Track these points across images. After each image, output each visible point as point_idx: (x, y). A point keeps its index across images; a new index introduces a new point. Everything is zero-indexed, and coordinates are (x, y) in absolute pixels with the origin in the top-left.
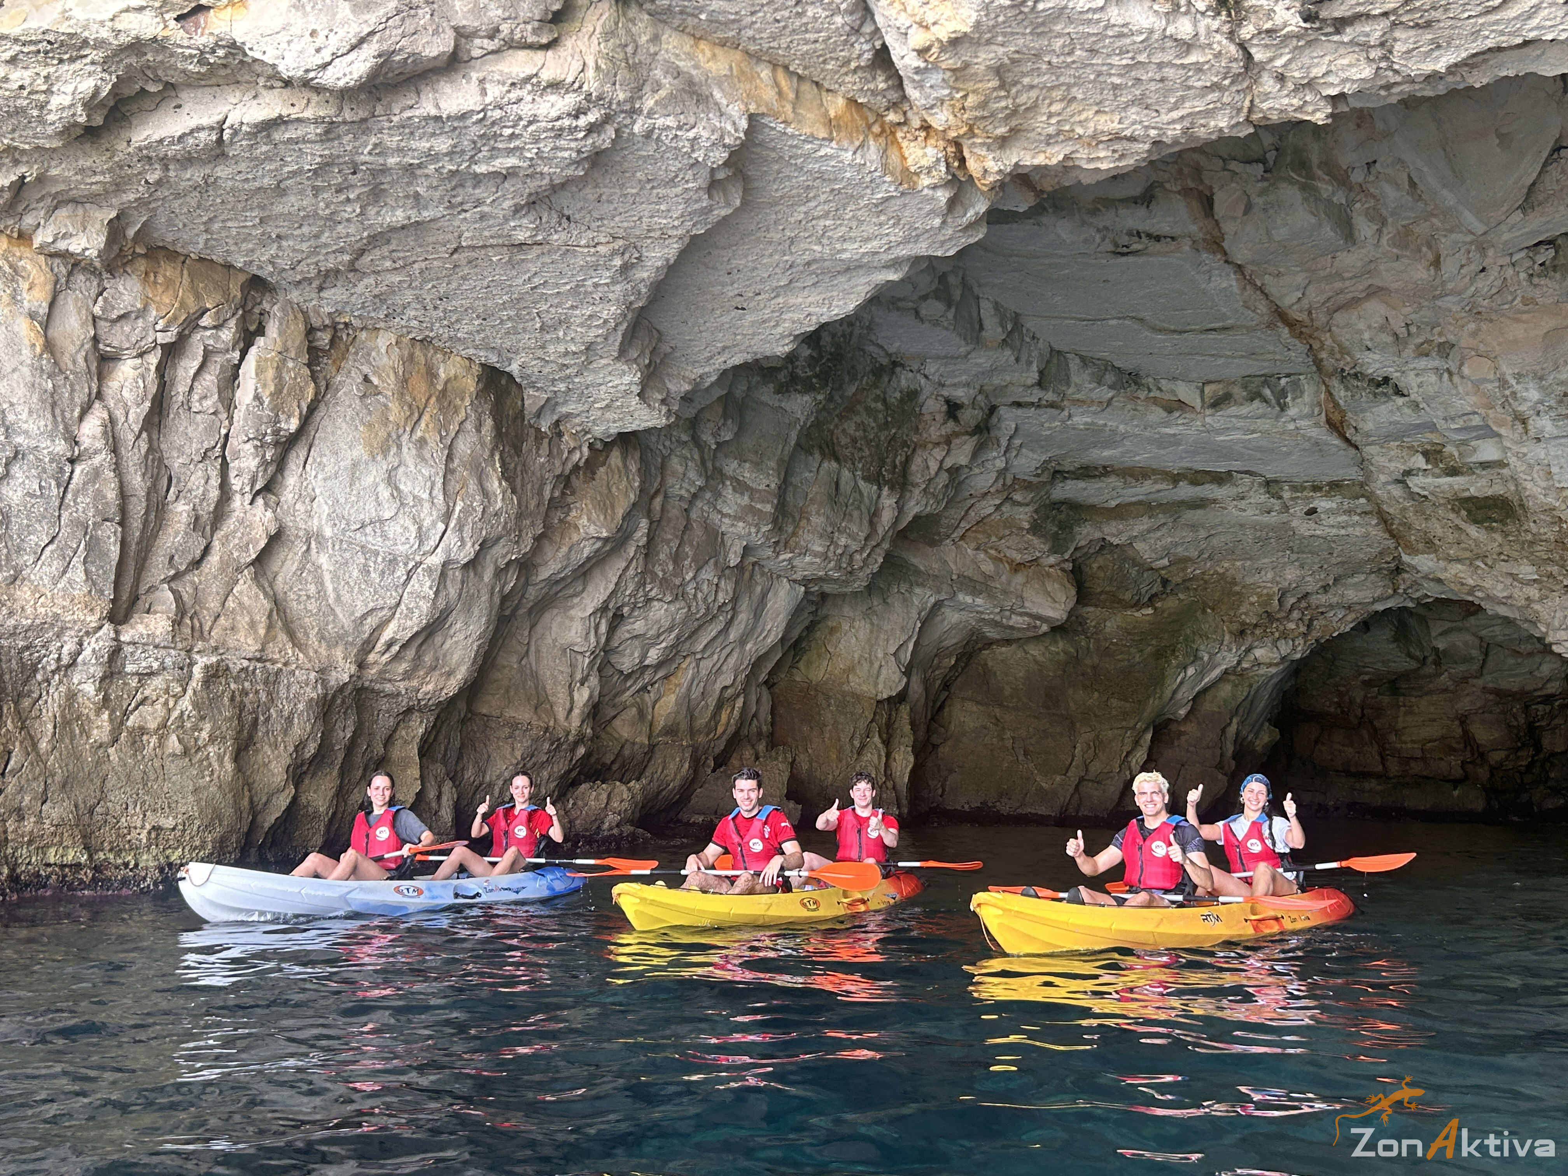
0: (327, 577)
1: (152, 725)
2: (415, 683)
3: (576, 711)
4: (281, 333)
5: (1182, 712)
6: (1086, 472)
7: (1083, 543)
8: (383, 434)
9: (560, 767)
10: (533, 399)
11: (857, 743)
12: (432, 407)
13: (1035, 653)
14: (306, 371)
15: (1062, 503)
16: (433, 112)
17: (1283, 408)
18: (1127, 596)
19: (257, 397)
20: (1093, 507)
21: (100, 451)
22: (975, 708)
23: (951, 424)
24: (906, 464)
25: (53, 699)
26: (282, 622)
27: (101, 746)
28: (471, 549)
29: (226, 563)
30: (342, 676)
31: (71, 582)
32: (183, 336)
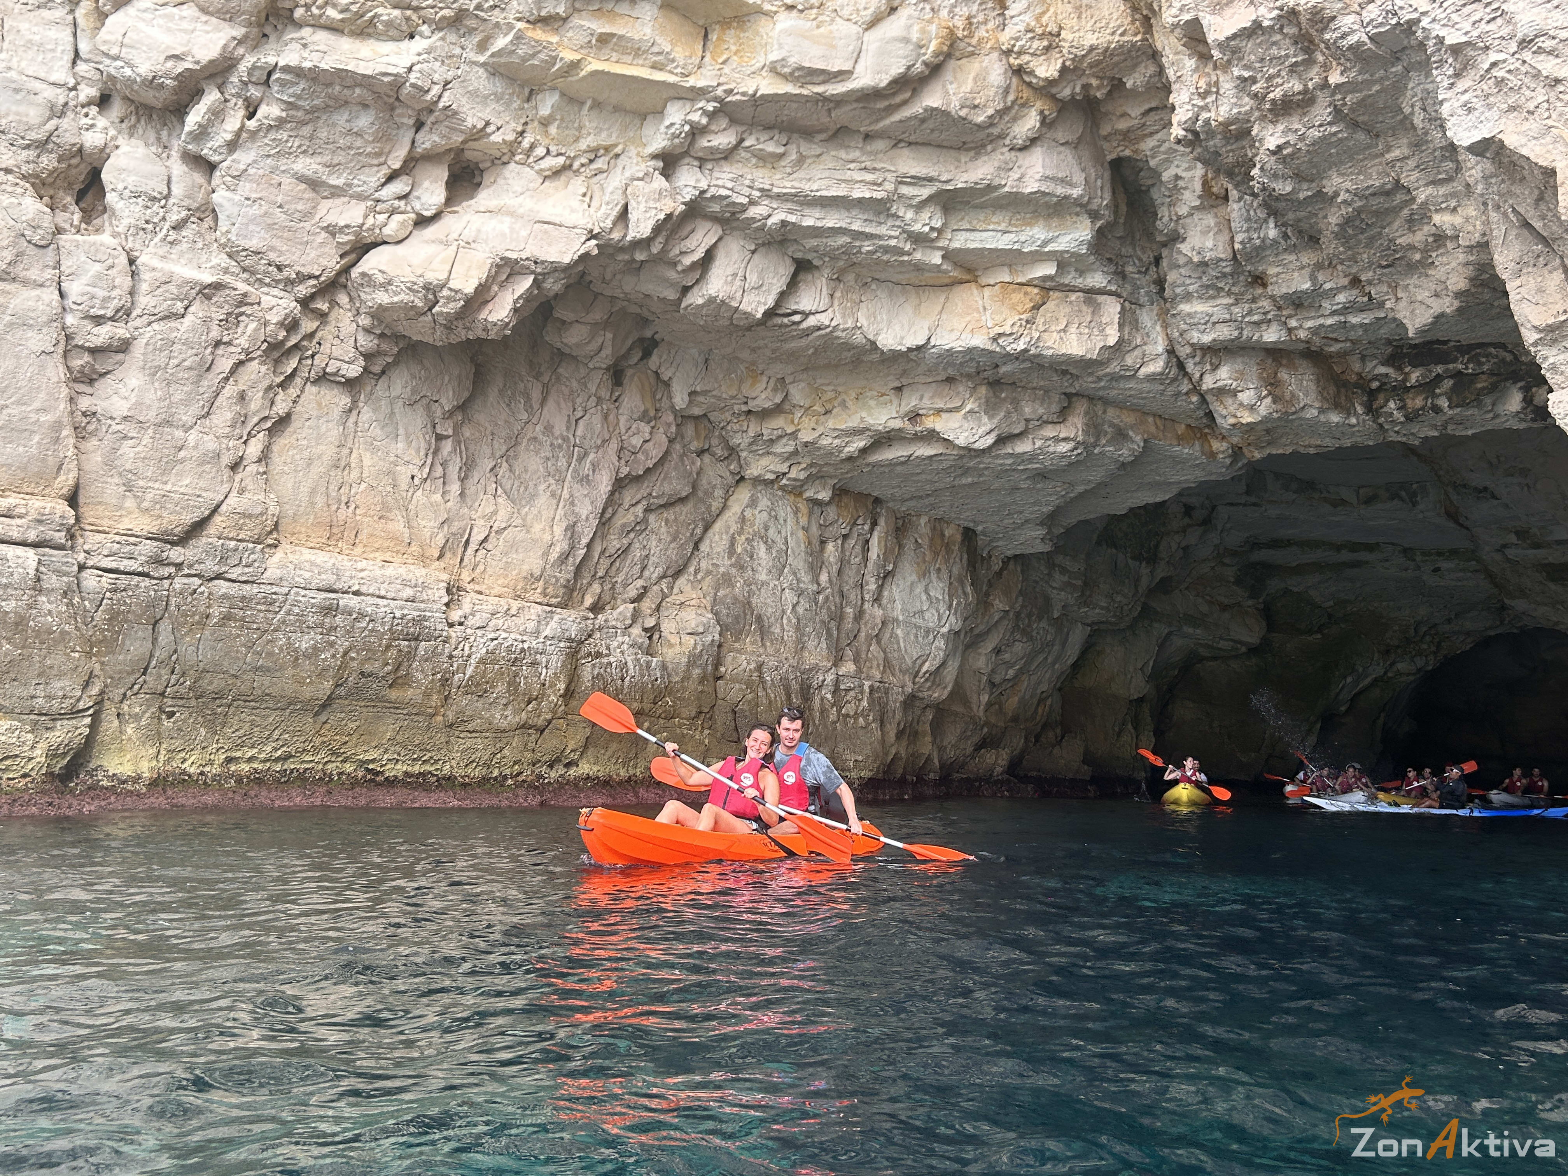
0: (901, 641)
1: (852, 713)
2: (931, 693)
3: (982, 707)
4: (886, 522)
5: (1343, 709)
6: (1275, 544)
7: (1273, 591)
8: (923, 568)
9: (976, 739)
10: (981, 540)
11: (1117, 728)
12: (943, 552)
13: (1235, 666)
14: (895, 541)
15: (1257, 564)
16: (1011, 451)
17: (1415, 504)
18: (1303, 626)
19: (878, 556)
20: (1280, 567)
21: (827, 588)
22: (1191, 705)
23: (1187, 520)
24: (1157, 546)
25: (817, 700)
26: (887, 664)
27: (834, 723)
28: (960, 623)
29: (867, 636)
30: (909, 689)
31: (822, 648)
32: (851, 529)
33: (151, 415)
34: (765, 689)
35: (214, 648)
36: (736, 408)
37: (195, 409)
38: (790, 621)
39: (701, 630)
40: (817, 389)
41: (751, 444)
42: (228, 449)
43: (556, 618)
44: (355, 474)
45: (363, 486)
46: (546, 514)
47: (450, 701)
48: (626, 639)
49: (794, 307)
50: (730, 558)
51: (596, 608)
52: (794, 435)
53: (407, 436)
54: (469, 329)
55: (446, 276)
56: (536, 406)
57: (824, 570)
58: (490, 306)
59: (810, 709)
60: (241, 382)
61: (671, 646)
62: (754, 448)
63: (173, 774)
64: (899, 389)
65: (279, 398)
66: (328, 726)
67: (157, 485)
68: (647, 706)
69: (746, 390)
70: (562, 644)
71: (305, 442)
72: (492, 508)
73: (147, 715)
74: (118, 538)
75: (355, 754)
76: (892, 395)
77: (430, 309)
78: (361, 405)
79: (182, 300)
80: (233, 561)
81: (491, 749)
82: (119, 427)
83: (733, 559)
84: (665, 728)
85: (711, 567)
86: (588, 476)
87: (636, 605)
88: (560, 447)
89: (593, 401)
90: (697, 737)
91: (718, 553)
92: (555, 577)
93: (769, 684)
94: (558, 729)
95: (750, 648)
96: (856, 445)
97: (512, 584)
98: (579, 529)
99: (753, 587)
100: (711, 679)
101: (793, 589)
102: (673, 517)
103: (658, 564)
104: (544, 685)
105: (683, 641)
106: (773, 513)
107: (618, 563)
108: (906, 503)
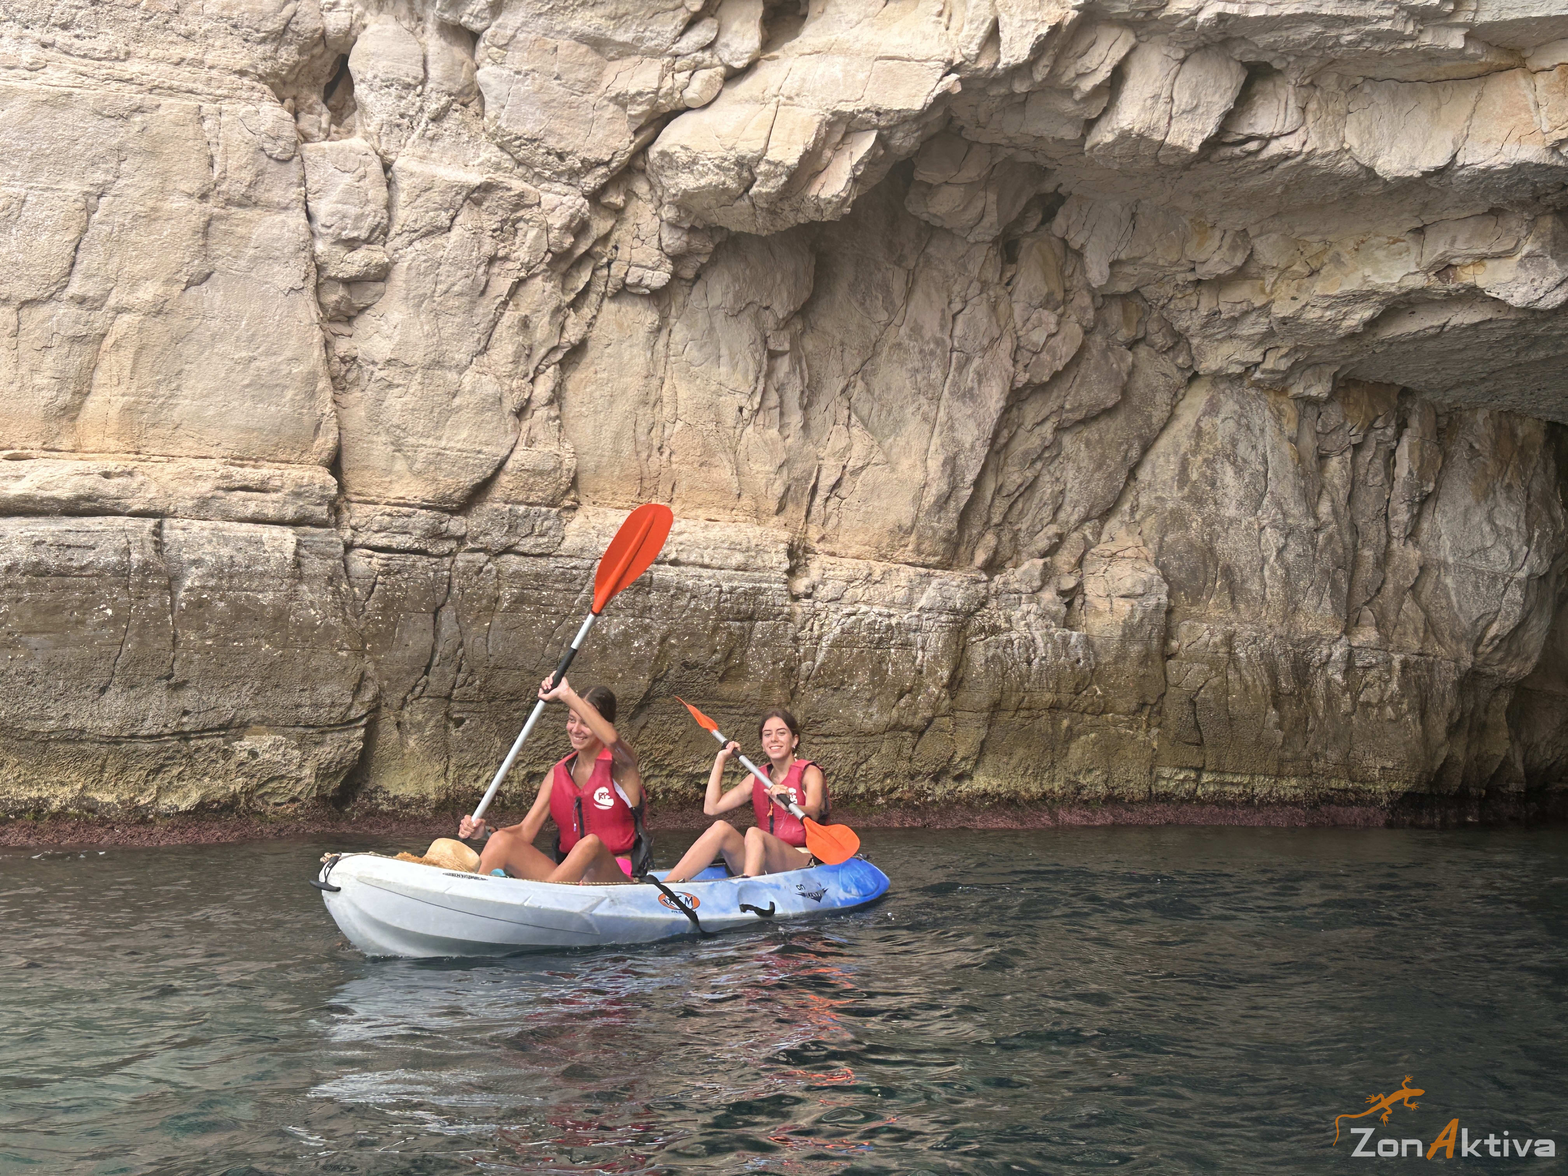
0: (1452, 593)
1: (1374, 701)
2: (1504, 667)
4: (1421, 423)
8: (1484, 485)
12: (1515, 461)
14: (1436, 448)
19: (1410, 472)
21: (1330, 523)
25: (1320, 685)
26: (1431, 628)
27: (1347, 715)
28: (1546, 564)
29: (1397, 589)
30: (1467, 662)
31: (1324, 609)
32: (1365, 436)
33: (417, 356)
34: (1238, 670)
35: (506, 639)
36: (1179, 277)
37: (470, 345)
38: (1273, 572)
39: (1139, 590)
40: (1297, 241)
41: (1204, 326)
42: (512, 391)
43: (935, 582)
44: (668, 411)
45: (679, 425)
46: (917, 445)
47: (798, 696)
48: (1034, 607)
49: (1248, 131)
50: (1181, 488)
51: (992, 566)
52: (1265, 309)
53: (732, 356)
54: (798, 210)
55: (762, 145)
56: (899, 302)
57: (1325, 497)
58: (822, 178)
59: (1310, 696)
60: (523, 305)
61: (1098, 614)
62: (1210, 331)
63: (465, 794)
64: (1419, 231)
65: (569, 322)
66: (647, 732)
67: (429, 442)
68: (1065, 696)
69: (1192, 252)
70: (943, 618)
71: (605, 375)
72: (844, 443)
73: (432, 723)
74: (388, 509)
75: (683, 767)
76: (1409, 241)
77: (747, 190)
78: (672, 321)
79: (447, 210)
80: (524, 530)
81: (853, 758)
82: (383, 374)
83: (1186, 490)
84: (1093, 727)
85: (1153, 503)
86: (972, 389)
87: (1048, 559)
88: (932, 353)
89: (976, 287)
90: (1140, 738)
91: (1164, 483)
92: (932, 528)
93: (1243, 663)
94: (942, 731)
95: (1215, 613)
96: (1358, 317)
97: (874, 540)
98: (963, 462)
99: (1217, 527)
100: (1158, 658)
101: (1277, 527)
102: (1097, 436)
103: (1077, 501)
104: (920, 672)
105: (1115, 606)
106: (1244, 421)
107: (1020, 505)
108: (1451, 393)
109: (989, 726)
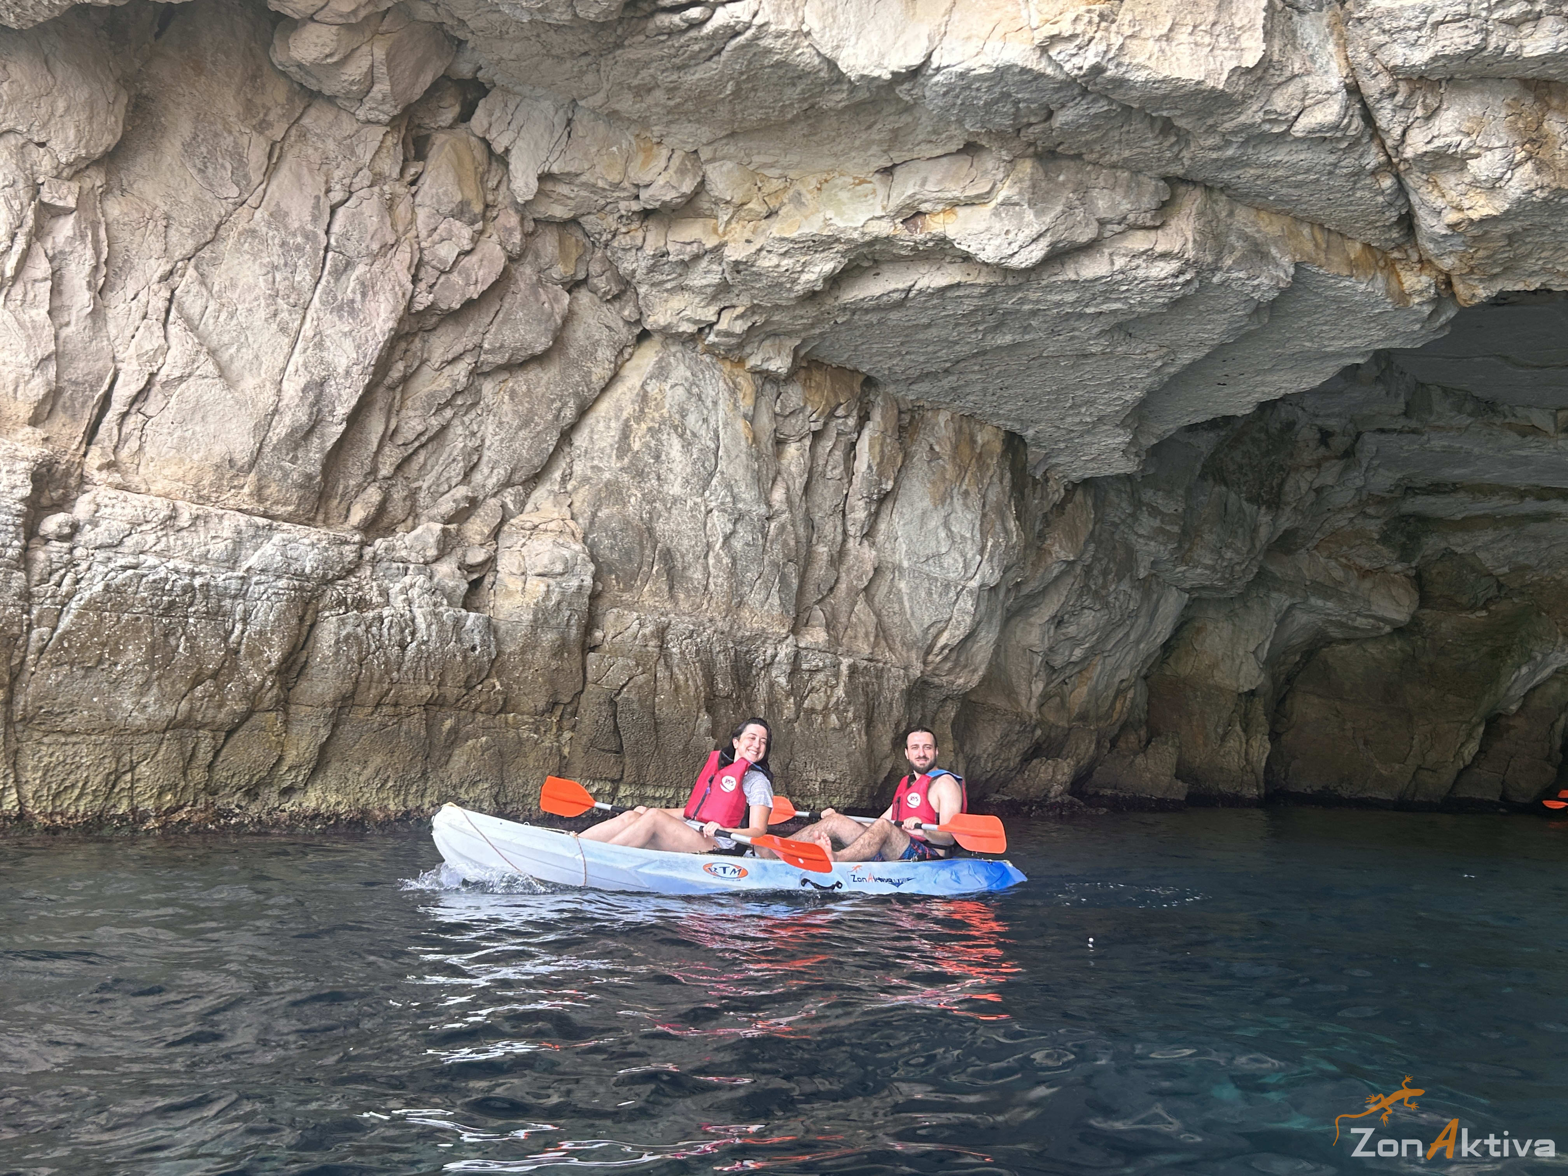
0: (906, 598)
1: (819, 707)
2: (952, 678)
3: (1034, 700)
4: (883, 417)
5: (1513, 708)
6: (1437, 489)
7: (1429, 552)
8: (942, 489)
9: (1024, 745)
10: (1034, 454)
11: (1220, 731)
12: (973, 468)
13: (1373, 651)
14: (897, 445)
15: (1411, 516)
16: (1074, 277)
18: (1464, 600)
19: (870, 467)
20: (1440, 521)
21: (783, 512)
22: (1316, 701)
23: (1322, 450)
24: (1281, 485)
25: (762, 688)
26: (882, 632)
27: (789, 721)
28: (997, 575)
29: (850, 589)
30: (916, 672)
31: (771, 605)
32: (825, 424)
34: (668, 667)
36: (623, 205)
38: (718, 559)
39: (559, 568)
40: (754, 173)
41: (651, 270)
43: (277, 538)
46: (270, 362)
48: (421, 578)
50: (620, 457)
51: (374, 527)
52: (718, 253)
57: (780, 484)
59: (750, 700)
61: (509, 594)
62: (658, 277)
64: (888, 171)
68: (451, 690)
69: (636, 173)
72: (156, 343)
76: (876, 183)
83: (626, 460)
84: (486, 729)
85: (589, 472)
86: (353, 301)
87: (452, 527)
88: (299, 249)
89: (365, 177)
90: (547, 744)
91: (602, 450)
92: (281, 468)
93: (676, 659)
94: (263, 729)
95: (649, 602)
96: (817, 269)
97: (190, 475)
98: (333, 390)
99: (657, 505)
100: (576, 650)
101: (725, 511)
102: (524, 388)
103: (496, 462)
104: (237, 652)
105: (528, 586)
106: (695, 390)
107: (421, 457)
108: (914, 387)
109: (335, 726)
